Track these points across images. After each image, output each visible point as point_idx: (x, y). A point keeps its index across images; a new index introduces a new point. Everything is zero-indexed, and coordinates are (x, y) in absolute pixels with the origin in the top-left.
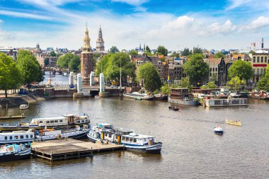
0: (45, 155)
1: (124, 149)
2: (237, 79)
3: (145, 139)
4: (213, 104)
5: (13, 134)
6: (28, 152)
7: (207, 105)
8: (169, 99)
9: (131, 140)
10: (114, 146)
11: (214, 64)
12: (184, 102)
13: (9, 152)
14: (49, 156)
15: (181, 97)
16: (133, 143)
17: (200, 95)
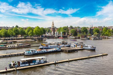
0: (65, 51)
1: (84, 49)
2: (96, 33)
3: (91, 46)
4: (94, 39)
6: (60, 50)
7: (92, 39)
9: (86, 47)
10: (81, 48)
12: (85, 38)
13: (56, 50)
14: (67, 51)
15: (84, 37)
17: (89, 37)
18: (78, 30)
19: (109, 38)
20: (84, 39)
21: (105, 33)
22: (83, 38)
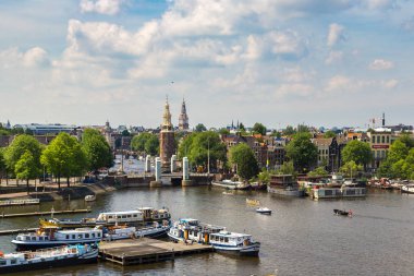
0: (116, 258)
1: (213, 251)
2: (352, 164)
3: (239, 239)
4: (323, 195)
5: (76, 231)
6: (94, 254)
7: (316, 195)
8: (269, 188)
9: (222, 239)
11: (323, 145)
12: (287, 192)
13: (71, 255)
14: (120, 259)
15: (283, 186)
16: (223, 243)
17: (307, 184)
18: (271, 148)
19: (404, 188)
20: (282, 192)
21: (394, 166)
22: (277, 191)
